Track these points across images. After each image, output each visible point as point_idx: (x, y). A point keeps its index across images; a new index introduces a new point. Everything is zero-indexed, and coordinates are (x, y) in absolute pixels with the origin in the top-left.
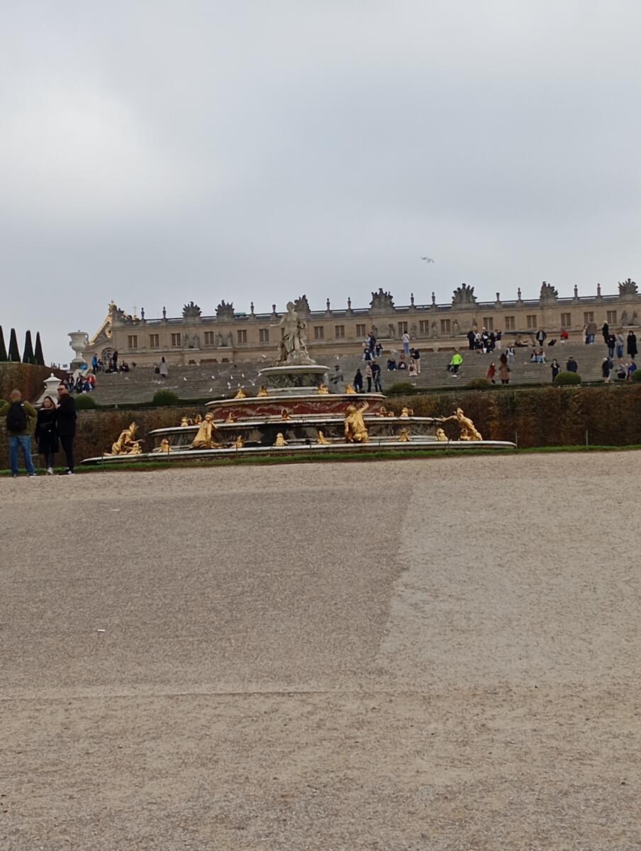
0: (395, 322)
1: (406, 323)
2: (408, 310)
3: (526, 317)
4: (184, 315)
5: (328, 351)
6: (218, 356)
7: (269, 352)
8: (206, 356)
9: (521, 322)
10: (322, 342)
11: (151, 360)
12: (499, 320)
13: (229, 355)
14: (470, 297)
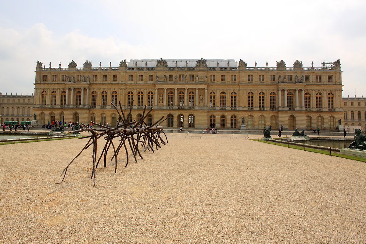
0: (167, 75)
1: (173, 75)
2: (174, 69)
3: (231, 76)
4: (69, 66)
5: (134, 87)
6: (81, 86)
7: (106, 86)
8: (76, 86)
9: (228, 78)
10: (132, 83)
11: (52, 87)
12: (218, 76)
13: (87, 86)
14: (205, 64)
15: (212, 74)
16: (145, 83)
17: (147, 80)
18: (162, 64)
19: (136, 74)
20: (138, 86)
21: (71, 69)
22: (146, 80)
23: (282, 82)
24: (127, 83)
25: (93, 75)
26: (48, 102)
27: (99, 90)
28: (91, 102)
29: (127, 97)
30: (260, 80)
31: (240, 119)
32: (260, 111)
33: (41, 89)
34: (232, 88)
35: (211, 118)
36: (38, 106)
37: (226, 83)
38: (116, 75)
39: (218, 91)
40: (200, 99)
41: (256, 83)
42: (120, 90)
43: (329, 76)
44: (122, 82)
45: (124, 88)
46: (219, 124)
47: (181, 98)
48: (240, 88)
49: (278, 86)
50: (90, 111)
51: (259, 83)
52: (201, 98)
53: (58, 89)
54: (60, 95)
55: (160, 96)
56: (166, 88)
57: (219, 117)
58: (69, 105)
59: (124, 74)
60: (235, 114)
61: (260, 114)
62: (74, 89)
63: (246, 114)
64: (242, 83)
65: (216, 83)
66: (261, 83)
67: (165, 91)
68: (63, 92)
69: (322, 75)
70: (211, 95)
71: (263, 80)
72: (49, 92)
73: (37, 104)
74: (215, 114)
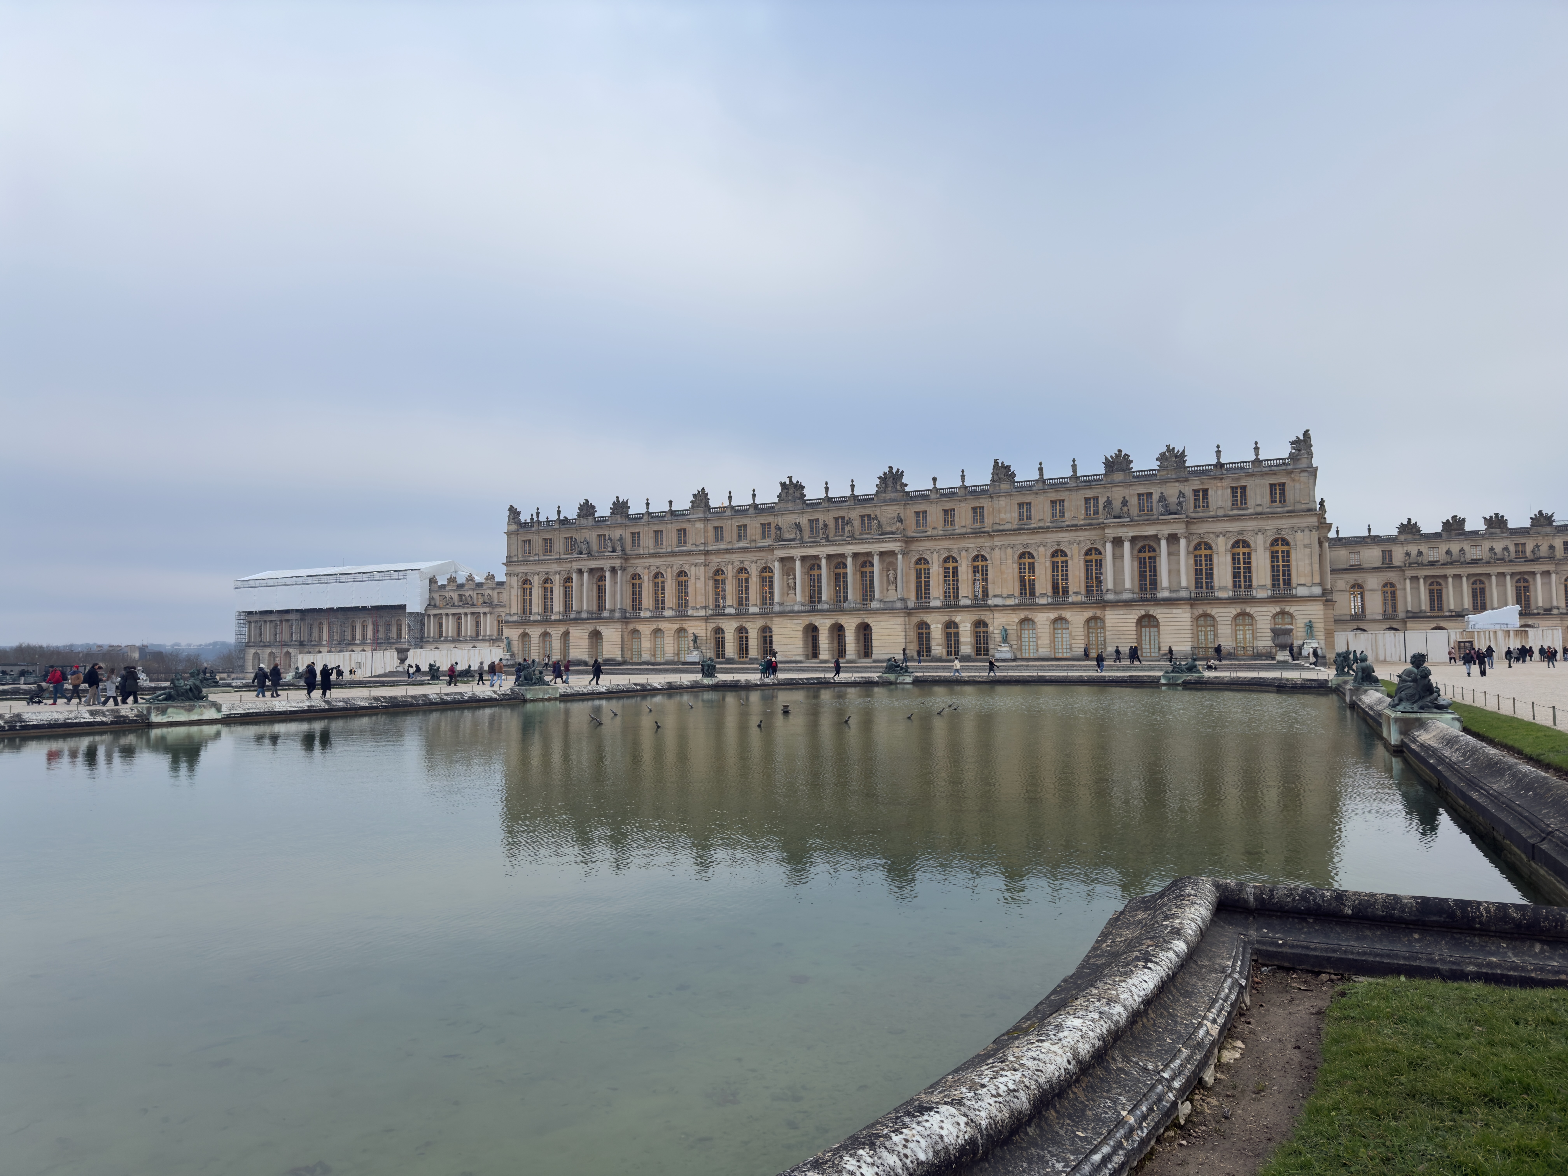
0: (803, 520)
1: (820, 520)
2: (820, 503)
3: (970, 510)
4: (579, 515)
5: (727, 558)
6: (606, 564)
7: (662, 560)
8: (594, 564)
9: (963, 517)
10: (723, 547)
11: (543, 568)
12: (935, 514)
13: (617, 563)
14: (899, 483)
15: (920, 508)
16: (753, 545)
17: (758, 537)
18: (791, 491)
19: (729, 522)
20: (735, 556)
21: (584, 521)
22: (754, 538)
23: (1115, 517)
24: (710, 548)
25: (633, 533)
26: (537, 606)
27: (646, 571)
28: (629, 602)
29: (711, 583)
30: (1054, 515)
31: (996, 632)
32: (1054, 605)
33: (520, 575)
34: (972, 545)
35: (921, 631)
36: (515, 618)
37: (957, 531)
38: (685, 530)
39: (935, 555)
40: (888, 579)
41: (1041, 524)
42: (693, 568)
43: (1273, 486)
44: (697, 546)
45: (703, 561)
46: (940, 647)
47: (840, 580)
48: (995, 544)
49: (1103, 529)
50: (627, 623)
51: (1049, 524)
52: (891, 576)
53: (556, 572)
54: (562, 588)
55: (788, 579)
56: (799, 555)
57: (940, 626)
58: (579, 612)
59: (702, 526)
60: (982, 618)
61: (1053, 615)
62: (591, 571)
63: (1014, 615)
64: (1001, 528)
65: (929, 533)
66: (1054, 524)
67: (798, 563)
68: (568, 580)
69: (1250, 483)
70: (919, 567)
71: (1062, 515)
72: (536, 581)
73: (512, 613)
74: (928, 619)
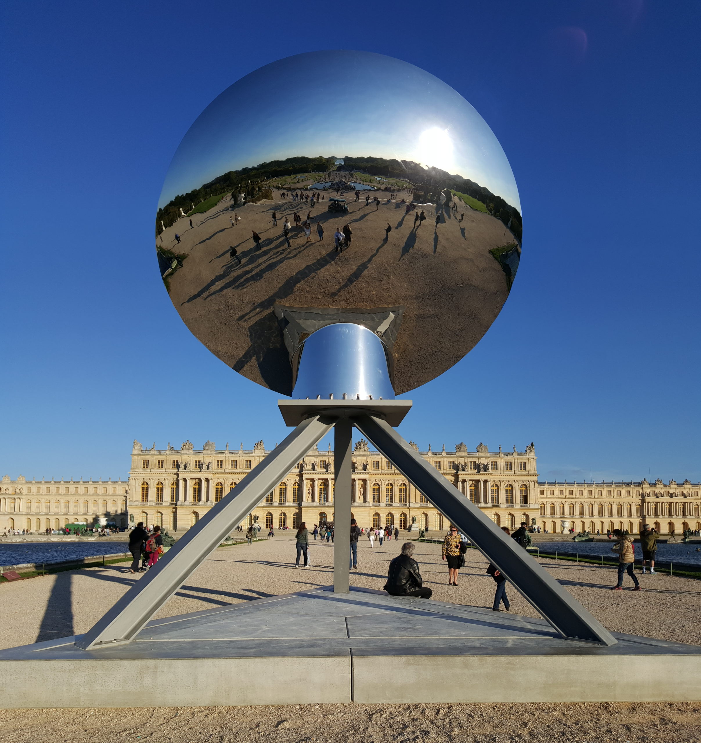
0: (318, 461)
1: (325, 461)
2: (326, 453)
6: (202, 476)
7: (236, 475)
8: (195, 476)
11: (157, 476)
12: (383, 463)
13: (209, 476)
14: (366, 447)
15: (376, 459)
23: (463, 471)
25: (217, 461)
26: (152, 497)
27: (225, 481)
28: (214, 497)
31: (410, 518)
33: (140, 480)
34: (400, 479)
35: (375, 517)
36: (137, 504)
38: (249, 461)
39: (383, 482)
40: (360, 492)
43: (521, 463)
49: (458, 475)
52: (362, 491)
53: (166, 479)
54: (169, 488)
55: (309, 490)
56: (317, 478)
58: (183, 501)
60: (404, 512)
61: (435, 512)
62: (192, 479)
63: (419, 511)
65: (380, 471)
67: (316, 482)
68: (175, 483)
69: (513, 461)
70: (374, 487)
71: (440, 467)
72: (152, 483)
73: (135, 501)
74: (379, 512)
